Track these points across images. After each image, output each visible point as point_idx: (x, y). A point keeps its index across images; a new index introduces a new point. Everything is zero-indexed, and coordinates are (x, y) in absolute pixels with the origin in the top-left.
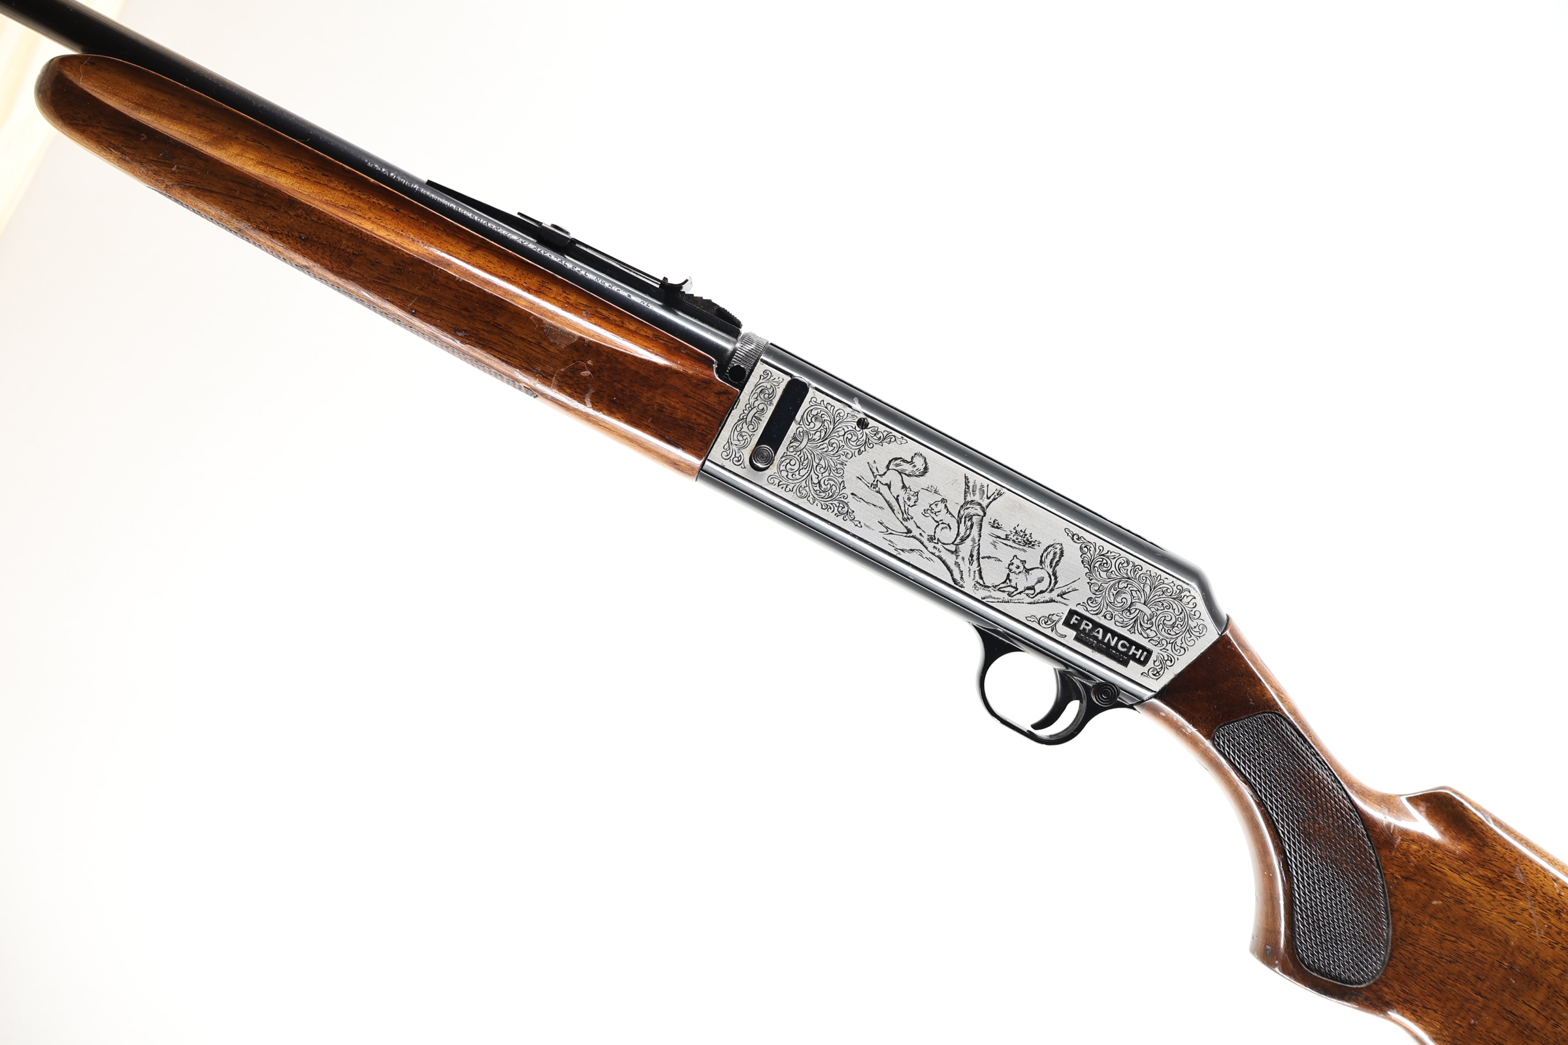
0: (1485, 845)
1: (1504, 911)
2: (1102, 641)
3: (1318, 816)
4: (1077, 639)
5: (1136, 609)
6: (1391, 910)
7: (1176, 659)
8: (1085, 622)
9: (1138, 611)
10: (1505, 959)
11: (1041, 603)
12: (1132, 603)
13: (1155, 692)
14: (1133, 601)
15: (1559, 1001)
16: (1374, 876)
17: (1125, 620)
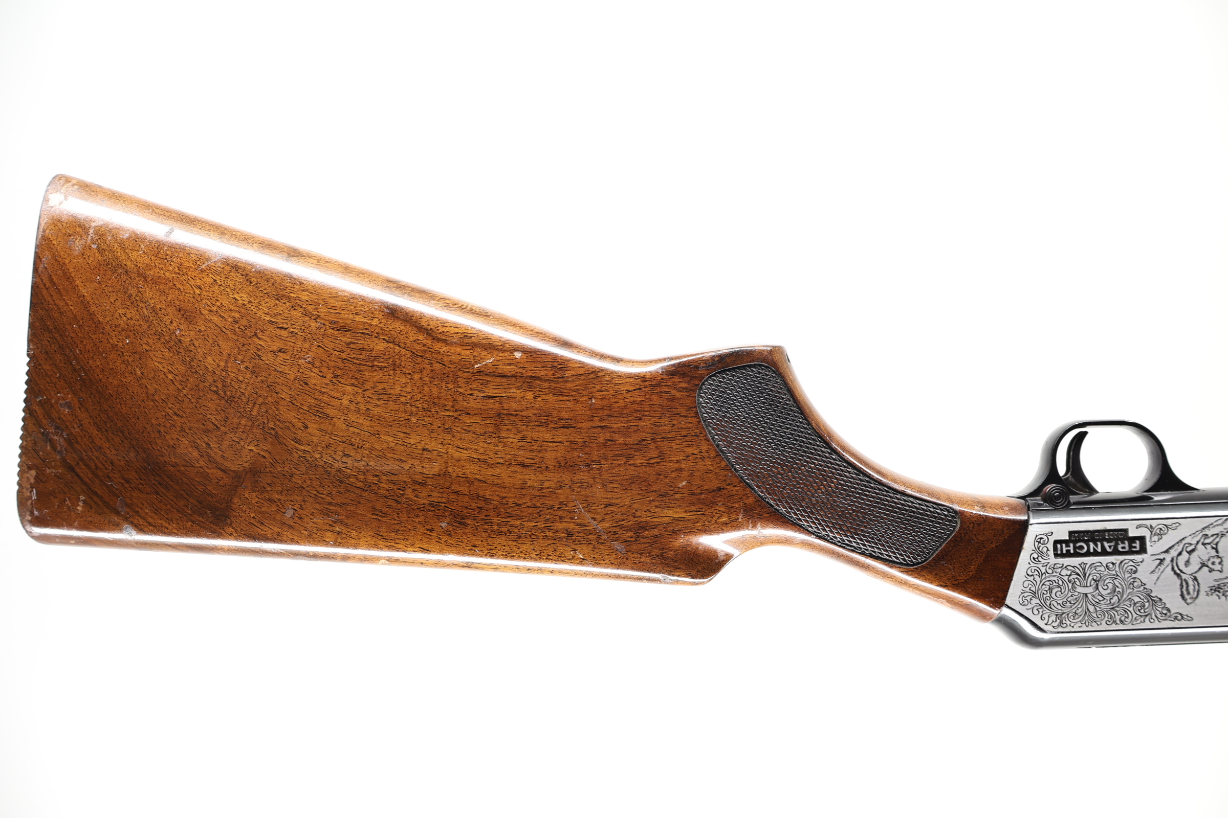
0: (661, 556)
1: (620, 509)
2: (1102, 541)
3: (828, 500)
4: (1126, 531)
5: (1091, 586)
6: (720, 455)
7: (1031, 563)
8: (1127, 549)
9: (1088, 585)
10: (599, 470)
11: (1175, 545)
12: (1097, 588)
13: (1031, 525)
14: (1097, 591)
15: (532, 461)
16: (749, 475)
17: (1095, 571)
